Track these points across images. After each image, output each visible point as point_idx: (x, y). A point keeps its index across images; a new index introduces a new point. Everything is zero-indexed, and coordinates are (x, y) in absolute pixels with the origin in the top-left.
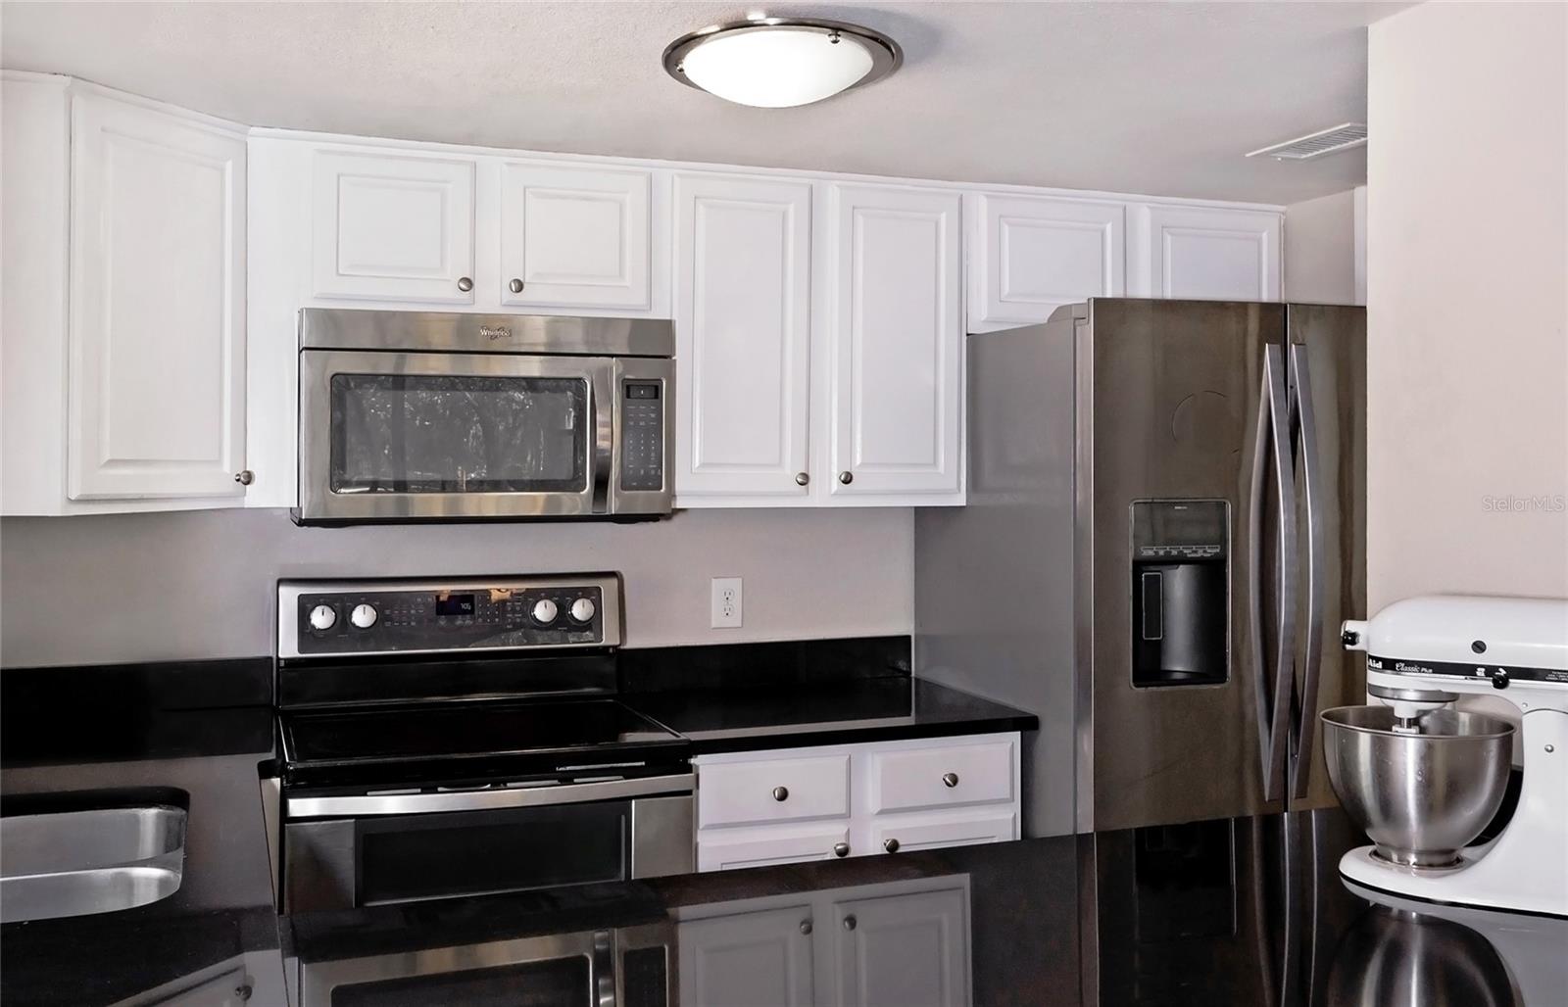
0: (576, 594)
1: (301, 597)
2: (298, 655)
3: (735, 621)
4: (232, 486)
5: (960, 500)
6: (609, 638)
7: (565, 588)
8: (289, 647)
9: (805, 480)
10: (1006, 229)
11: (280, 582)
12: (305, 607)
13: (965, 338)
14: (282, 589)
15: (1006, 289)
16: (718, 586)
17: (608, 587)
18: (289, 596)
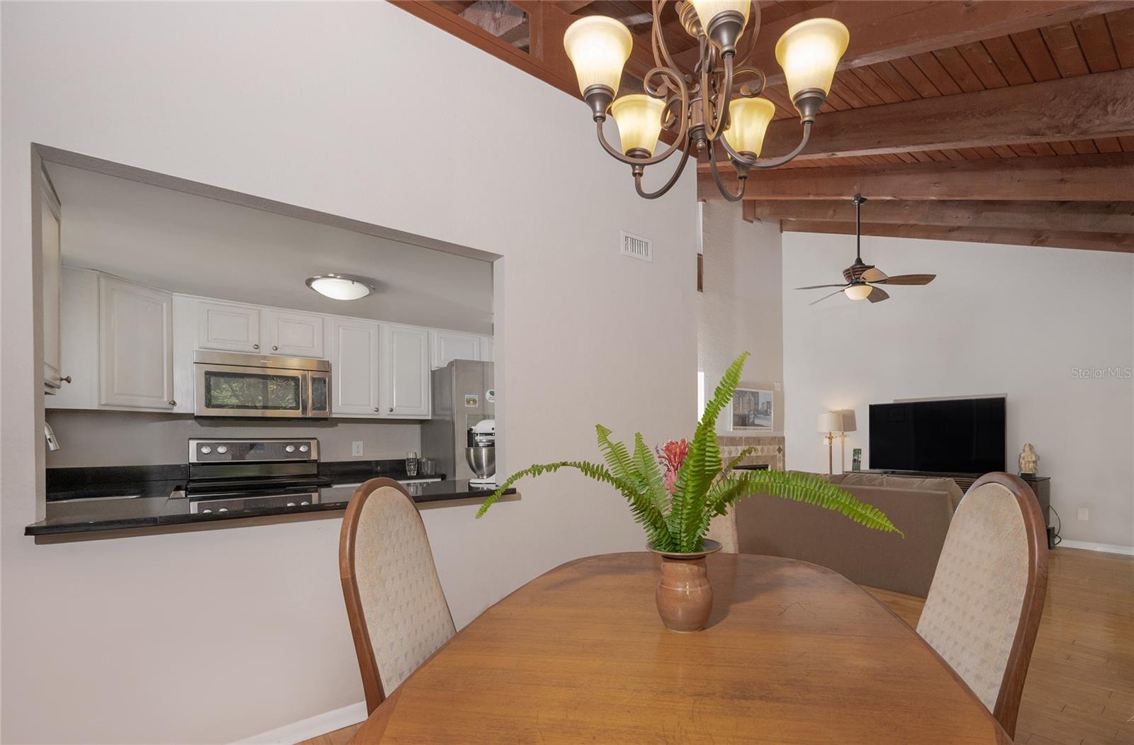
0: (302, 444)
1: (197, 444)
2: (196, 462)
3: (361, 454)
4: (168, 406)
5: (430, 418)
6: (314, 456)
7: (297, 443)
8: (193, 458)
9: (377, 410)
10: (442, 342)
11: (190, 439)
12: (199, 446)
13: (430, 372)
14: (190, 441)
15: (443, 358)
16: (354, 444)
17: (313, 443)
18: (193, 444)
